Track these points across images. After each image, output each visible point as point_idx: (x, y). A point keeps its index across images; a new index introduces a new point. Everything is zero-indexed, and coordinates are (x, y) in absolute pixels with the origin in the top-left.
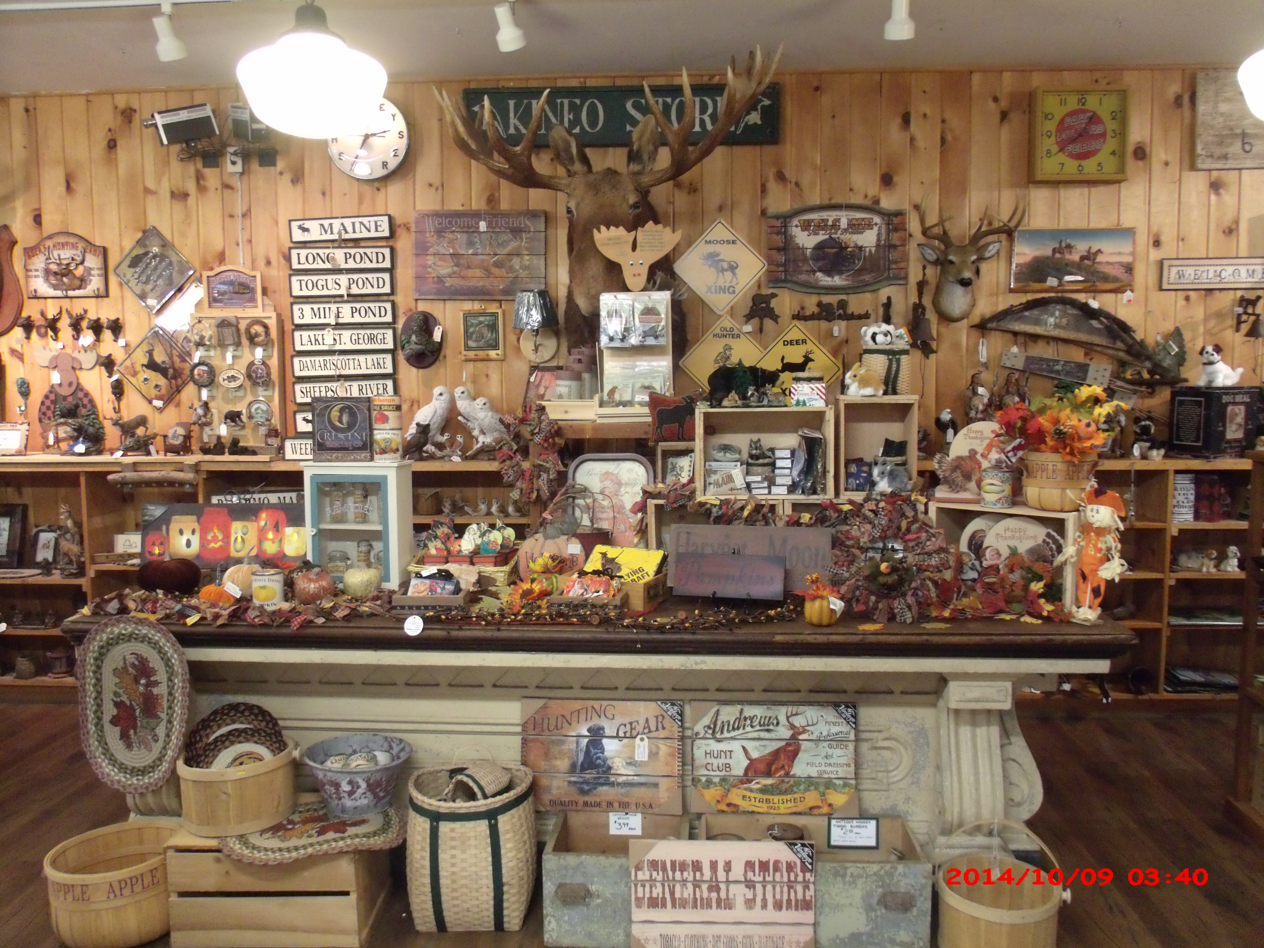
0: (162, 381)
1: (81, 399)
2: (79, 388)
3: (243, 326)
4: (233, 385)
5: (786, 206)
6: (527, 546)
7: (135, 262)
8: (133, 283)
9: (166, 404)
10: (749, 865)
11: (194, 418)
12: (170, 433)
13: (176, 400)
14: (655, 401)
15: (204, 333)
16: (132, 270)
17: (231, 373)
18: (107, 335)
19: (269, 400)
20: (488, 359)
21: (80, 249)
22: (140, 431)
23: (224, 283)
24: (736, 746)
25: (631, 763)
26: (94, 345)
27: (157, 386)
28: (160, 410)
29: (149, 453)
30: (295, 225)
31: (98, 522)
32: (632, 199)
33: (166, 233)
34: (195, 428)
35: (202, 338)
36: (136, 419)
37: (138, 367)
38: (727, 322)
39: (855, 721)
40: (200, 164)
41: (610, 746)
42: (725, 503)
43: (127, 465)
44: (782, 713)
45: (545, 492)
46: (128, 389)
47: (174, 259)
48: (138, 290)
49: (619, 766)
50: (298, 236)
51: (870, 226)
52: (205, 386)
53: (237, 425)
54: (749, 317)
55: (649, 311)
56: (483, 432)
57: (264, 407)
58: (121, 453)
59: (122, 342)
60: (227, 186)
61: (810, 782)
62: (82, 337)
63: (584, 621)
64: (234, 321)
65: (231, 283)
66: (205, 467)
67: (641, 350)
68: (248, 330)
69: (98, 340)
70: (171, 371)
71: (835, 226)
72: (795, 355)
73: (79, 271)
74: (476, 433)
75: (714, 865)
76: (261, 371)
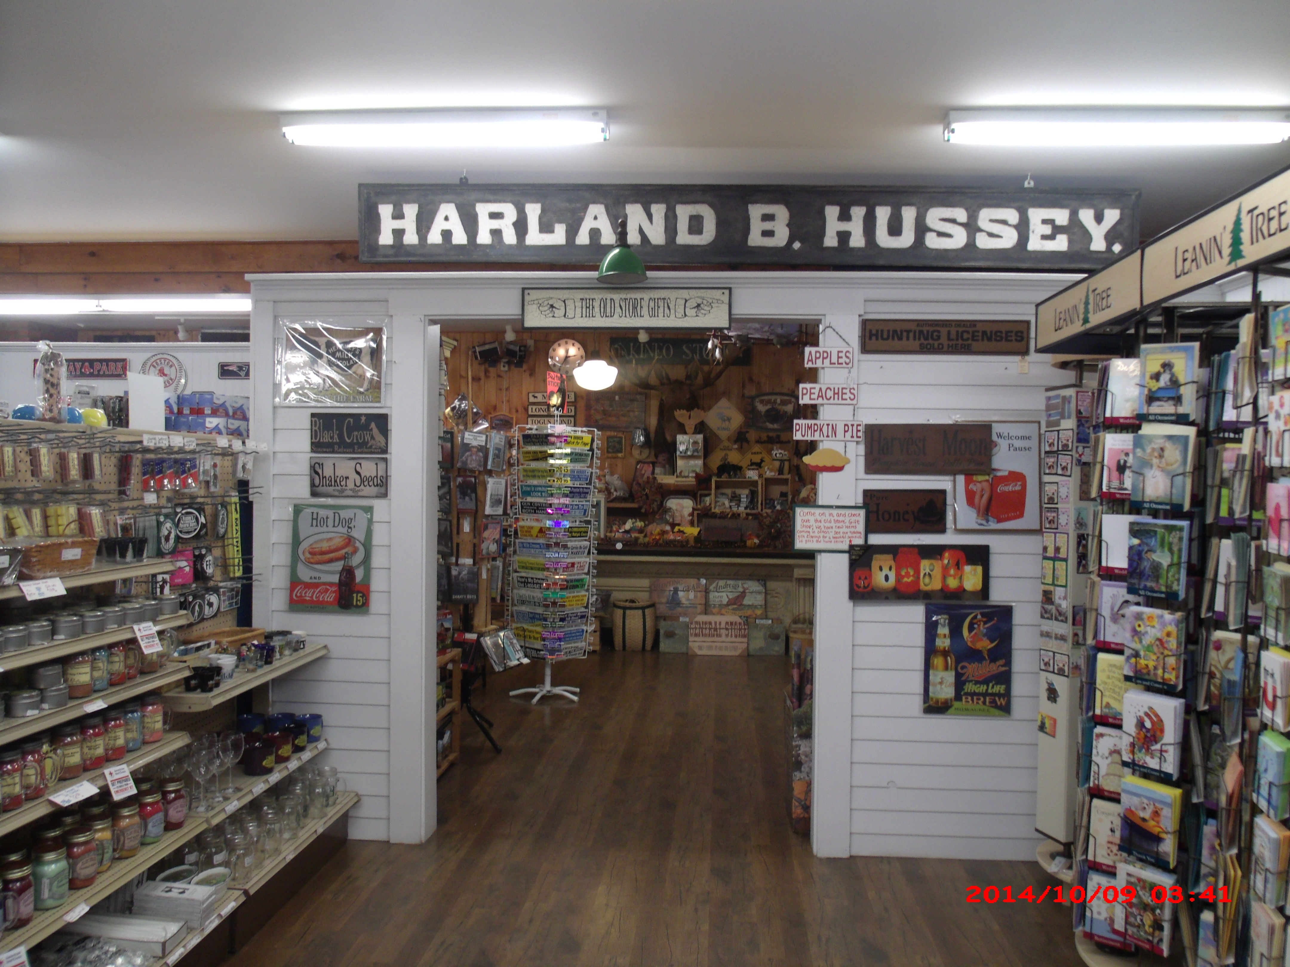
5: (753, 392)
6: (650, 528)
10: (727, 623)
14: (698, 476)
20: (617, 458)
24: (724, 594)
25: (688, 599)
30: (531, 395)
32: (688, 397)
38: (726, 444)
39: (765, 586)
40: (487, 365)
41: (681, 594)
42: (722, 512)
44: (740, 583)
45: (656, 509)
49: (684, 601)
50: (532, 400)
51: (790, 403)
54: (736, 442)
55: (695, 443)
56: (616, 490)
60: (499, 376)
61: (749, 606)
63: (675, 546)
65: (502, 420)
67: (692, 457)
71: (775, 401)
72: (757, 459)
74: (612, 490)
75: (716, 623)
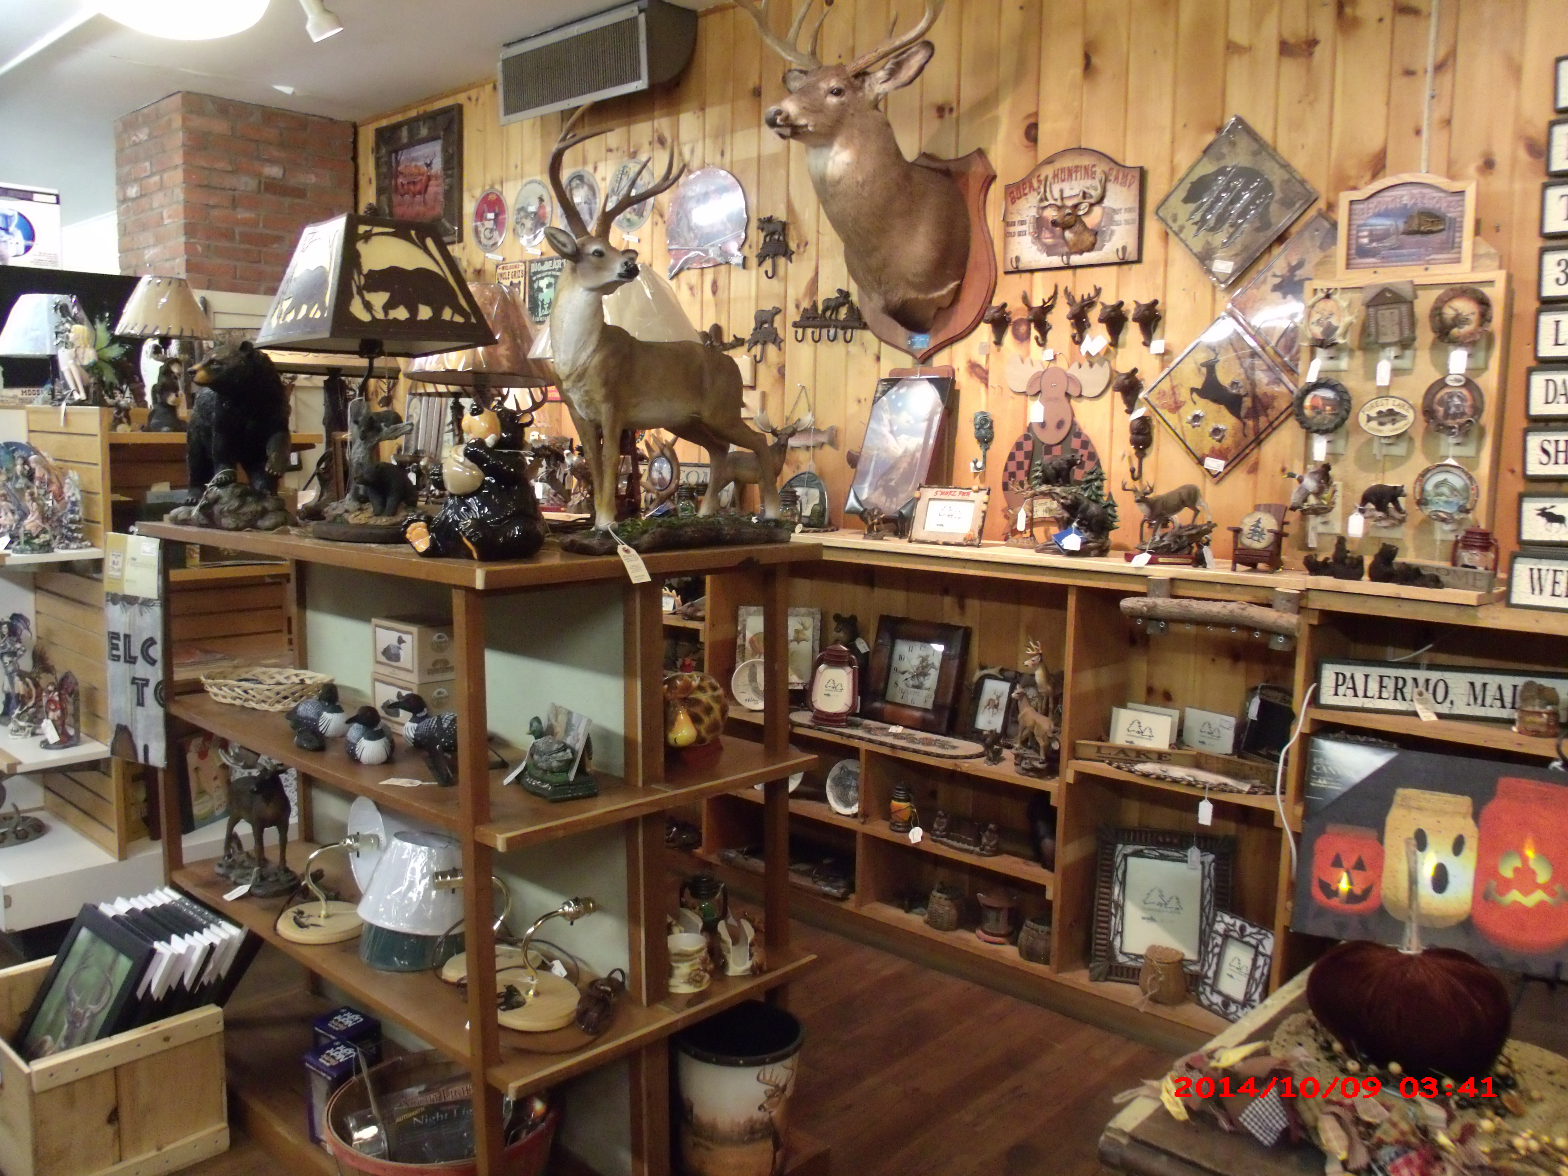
0: (1227, 421)
1: (1076, 451)
2: (1074, 431)
3: (1424, 304)
4: (1389, 430)
7: (1195, 193)
8: (1190, 230)
9: (1231, 466)
11: (1294, 498)
12: (1247, 525)
13: (1251, 459)
15: (1334, 321)
16: (1192, 206)
17: (1385, 405)
18: (1132, 332)
19: (1466, 468)
21: (1099, 175)
22: (1182, 518)
23: (1385, 214)
26: (1107, 352)
27: (1216, 431)
28: (1218, 478)
29: (1199, 561)
31: (1089, 681)
33: (1263, 128)
34: (1292, 517)
35: (1330, 330)
36: (1178, 492)
37: (1184, 394)
43: (1159, 583)
46: (1161, 438)
47: (1276, 176)
48: (1197, 245)
52: (1323, 432)
53: (1388, 516)
57: (1457, 481)
58: (1146, 557)
59: (1158, 346)
62: (1087, 338)
64: (1407, 292)
66: (1318, 603)
68: (1437, 311)
69: (1114, 343)
70: (1247, 402)
73: (1092, 220)
76: (1460, 401)
